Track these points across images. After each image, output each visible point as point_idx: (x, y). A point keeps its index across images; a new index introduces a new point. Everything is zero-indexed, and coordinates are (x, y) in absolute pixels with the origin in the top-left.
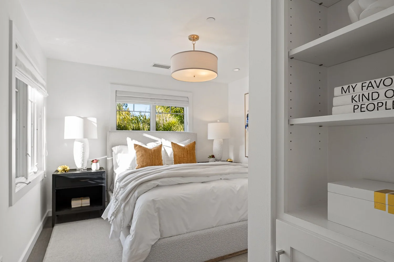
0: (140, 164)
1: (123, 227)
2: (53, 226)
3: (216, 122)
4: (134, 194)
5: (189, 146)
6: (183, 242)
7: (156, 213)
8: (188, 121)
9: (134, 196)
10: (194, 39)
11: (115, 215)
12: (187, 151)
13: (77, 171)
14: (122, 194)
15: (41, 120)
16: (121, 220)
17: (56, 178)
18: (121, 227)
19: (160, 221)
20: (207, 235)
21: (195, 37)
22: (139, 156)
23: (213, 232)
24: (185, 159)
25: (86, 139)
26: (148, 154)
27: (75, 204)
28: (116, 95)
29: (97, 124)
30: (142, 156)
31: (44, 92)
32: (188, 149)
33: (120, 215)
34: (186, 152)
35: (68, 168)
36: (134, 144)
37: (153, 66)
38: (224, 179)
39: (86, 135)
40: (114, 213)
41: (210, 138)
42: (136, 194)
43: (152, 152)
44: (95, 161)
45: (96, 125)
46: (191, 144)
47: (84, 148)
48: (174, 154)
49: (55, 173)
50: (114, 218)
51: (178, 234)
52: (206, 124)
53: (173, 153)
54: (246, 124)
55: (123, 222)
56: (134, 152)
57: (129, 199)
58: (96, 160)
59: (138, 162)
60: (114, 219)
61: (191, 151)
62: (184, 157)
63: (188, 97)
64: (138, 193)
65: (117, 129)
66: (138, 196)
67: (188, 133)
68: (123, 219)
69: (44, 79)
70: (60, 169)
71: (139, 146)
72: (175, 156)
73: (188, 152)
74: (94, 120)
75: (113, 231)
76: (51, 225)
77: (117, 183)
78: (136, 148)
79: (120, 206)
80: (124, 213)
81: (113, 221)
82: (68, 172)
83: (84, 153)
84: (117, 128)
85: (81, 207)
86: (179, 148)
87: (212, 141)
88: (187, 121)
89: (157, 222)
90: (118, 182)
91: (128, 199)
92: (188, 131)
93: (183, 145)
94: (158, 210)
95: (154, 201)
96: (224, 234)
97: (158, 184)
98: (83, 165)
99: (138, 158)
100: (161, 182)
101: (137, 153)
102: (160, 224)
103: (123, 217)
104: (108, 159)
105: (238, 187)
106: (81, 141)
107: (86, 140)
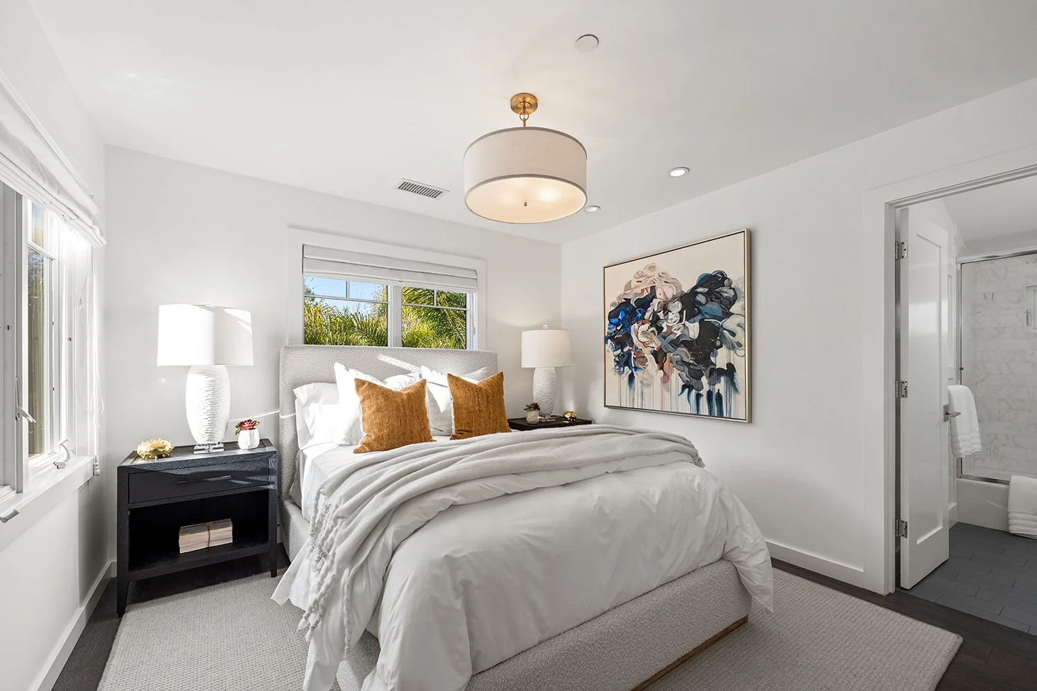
0: (374, 432)
1: (348, 649)
2: (121, 613)
3: (540, 328)
4: (383, 540)
5: (490, 384)
6: (538, 676)
7: (456, 598)
8: (476, 325)
9: (384, 544)
10: (524, 107)
11: (320, 611)
12: (488, 397)
13: (195, 452)
14: (341, 540)
15: (83, 311)
16: (342, 627)
17: (129, 476)
18: (343, 650)
19: (469, 624)
20: (596, 641)
21: (528, 99)
22: (369, 412)
23: (610, 630)
24: (482, 415)
25: (223, 367)
26: (394, 404)
27: (192, 541)
28: (303, 257)
29: (253, 325)
30: (378, 410)
31: (89, 230)
32: (490, 391)
33: (338, 610)
34: (485, 398)
35: (169, 447)
36: (356, 379)
37: (399, 188)
38: (614, 472)
39: (219, 355)
40: (316, 602)
41: (526, 364)
42: (389, 536)
43: (403, 400)
44: (246, 425)
45: (249, 329)
46: (492, 378)
47: (214, 390)
48: (454, 404)
49: (128, 463)
50: (317, 619)
51: (519, 651)
52: (518, 333)
53: (452, 401)
54: (606, 334)
55: (350, 633)
56: (357, 399)
57: (368, 556)
58: (249, 421)
59: (366, 426)
60: (317, 622)
61: (495, 395)
62: (479, 411)
63: (475, 271)
64: (396, 534)
65: (306, 343)
66: (397, 545)
67: (477, 353)
68: (348, 622)
69: (92, 197)
70: (144, 448)
71: (370, 383)
72: (457, 407)
73: (490, 398)
74: (244, 316)
75: (317, 665)
76: (114, 609)
77: (321, 495)
78: (361, 390)
79: (336, 580)
80: (351, 602)
81: (315, 629)
82: (167, 457)
83: (214, 404)
84: (305, 340)
85: (208, 548)
86: (468, 390)
87: (532, 371)
88: (473, 324)
89: (463, 630)
90: (324, 494)
91: (365, 557)
92: (475, 349)
93: (476, 382)
94: (465, 590)
95: (450, 561)
96: (634, 630)
97: (455, 502)
98: (212, 435)
99: (366, 415)
100: (461, 494)
101: (366, 402)
102: (471, 634)
103: (348, 617)
104: (281, 417)
105: (656, 493)
106: (205, 372)
107: (222, 370)
